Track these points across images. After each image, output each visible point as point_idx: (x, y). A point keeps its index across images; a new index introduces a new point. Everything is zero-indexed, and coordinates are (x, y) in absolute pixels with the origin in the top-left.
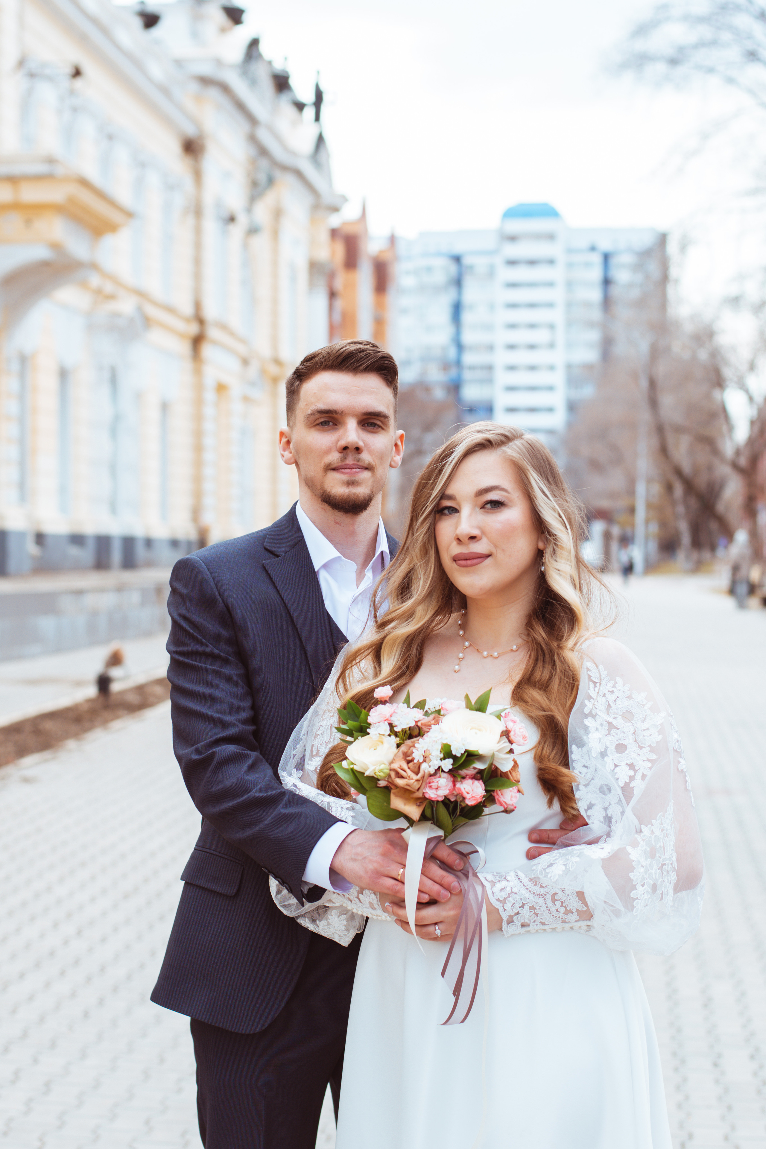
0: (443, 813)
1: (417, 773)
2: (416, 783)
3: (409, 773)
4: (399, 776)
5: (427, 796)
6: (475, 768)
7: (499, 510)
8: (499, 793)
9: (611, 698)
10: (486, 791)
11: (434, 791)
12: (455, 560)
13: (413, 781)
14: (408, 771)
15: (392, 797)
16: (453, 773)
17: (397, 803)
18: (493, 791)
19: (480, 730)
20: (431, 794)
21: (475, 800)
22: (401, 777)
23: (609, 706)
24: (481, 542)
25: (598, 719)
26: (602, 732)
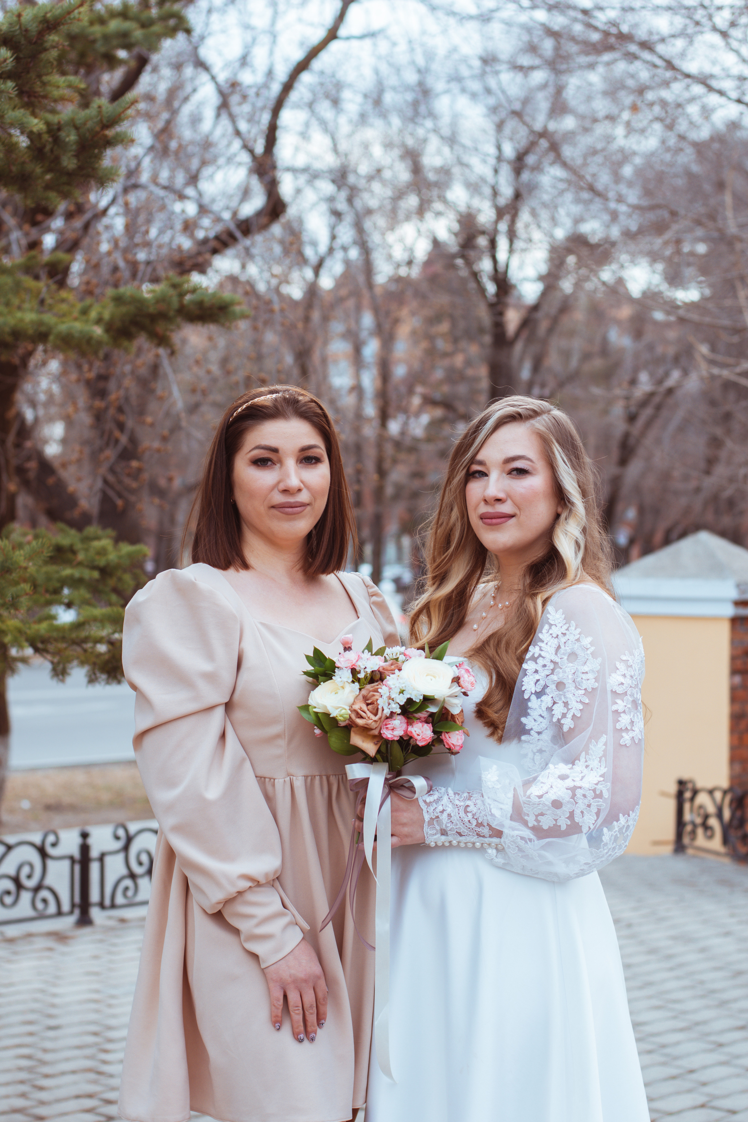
0: (397, 750)
1: (376, 714)
2: (373, 723)
3: (369, 714)
4: (359, 716)
5: (383, 735)
6: (427, 712)
7: (524, 476)
8: (447, 735)
9: (563, 640)
10: (434, 732)
11: (391, 732)
12: (481, 519)
13: (371, 721)
14: (368, 712)
15: (352, 734)
16: (404, 716)
17: (357, 740)
18: (441, 734)
19: (434, 677)
20: (388, 734)
21: (425, 741)
22: (361, 717)
23: (559, 647)
24: (506, 503)
25: (540, 661)
26: (543, 673)
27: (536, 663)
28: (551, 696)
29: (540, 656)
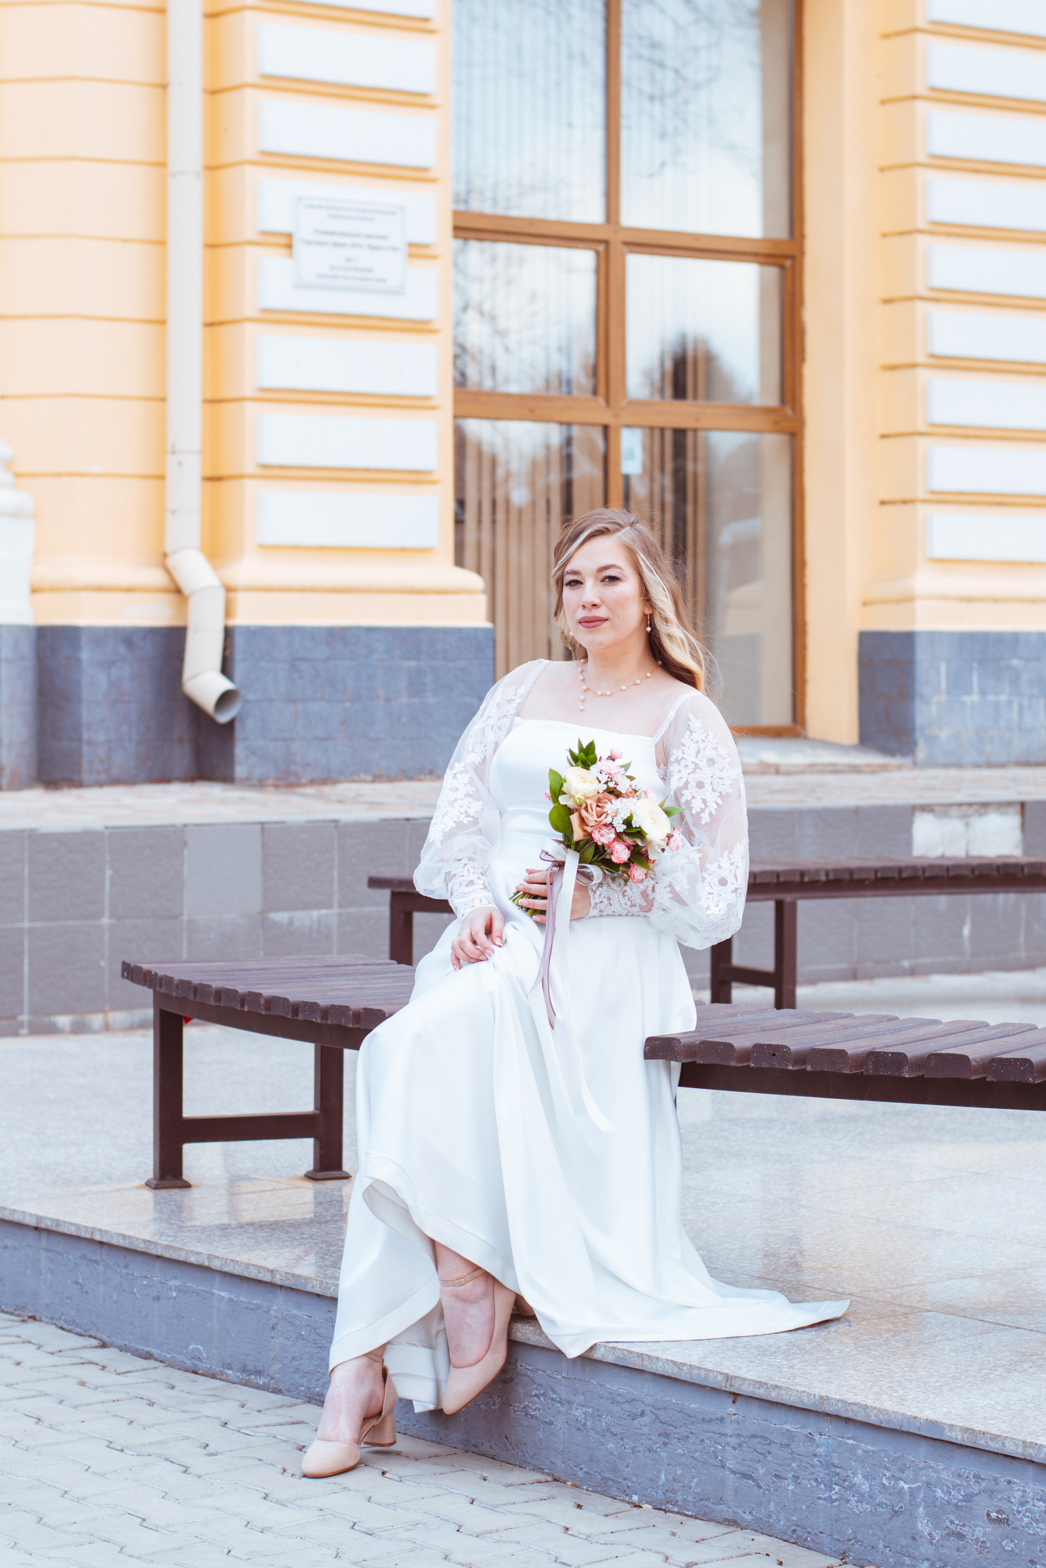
0: (590, 852)
3: (594, 813)
4: (586, 809)
5: (593, 835)
6: (635, 841)
7: (616, 583)
8: (635, 867)
9: (702, 745)
10: (629, 859)
11: (599, 835)
12: (580, 623)
13: (592, 819)
14: (594, 811)
15: (574, 816)
16: (619, 836)
17: (574, 820)
18: (633, 863)
19: (655, 823)
20: (596, 836)
21: (618, 859)
22: (587, 811)
23: (699, 751)
24: (600, 608)
25: (683, 763)
26: (685, 772)
27: (680, 765)
28: (690, 791)
29: (683, 758)
